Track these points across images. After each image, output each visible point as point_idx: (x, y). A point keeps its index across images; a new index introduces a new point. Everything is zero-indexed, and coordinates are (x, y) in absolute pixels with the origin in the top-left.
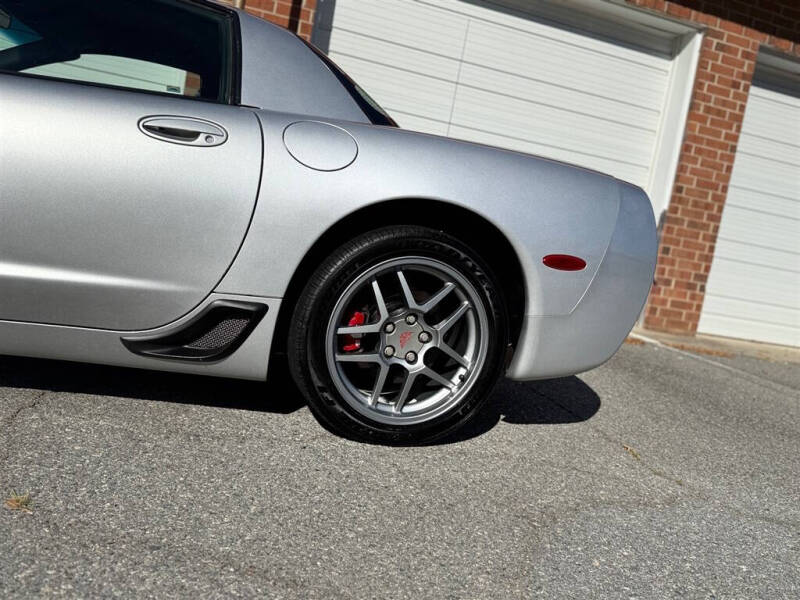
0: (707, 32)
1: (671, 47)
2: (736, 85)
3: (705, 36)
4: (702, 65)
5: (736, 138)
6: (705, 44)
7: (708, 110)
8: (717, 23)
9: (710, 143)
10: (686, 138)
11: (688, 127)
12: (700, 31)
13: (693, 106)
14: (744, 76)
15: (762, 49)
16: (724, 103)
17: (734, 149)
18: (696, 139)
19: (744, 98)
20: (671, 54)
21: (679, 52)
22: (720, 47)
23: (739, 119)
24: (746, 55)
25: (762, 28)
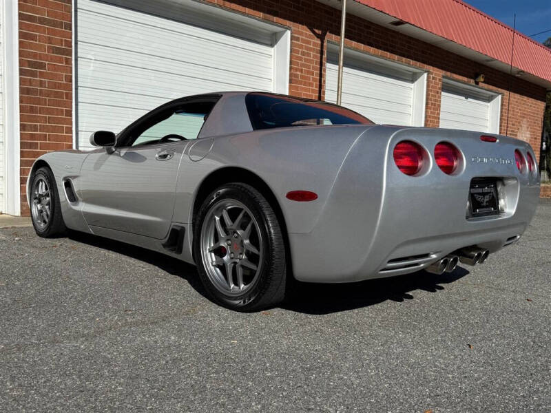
0: (429, 73)
1: (412, 78)
2: (438, 93)
3: (428, 74)
4: (428, 86)
5: (439, 114)
6: (428, 77)
7: (432, 104)
8: (431, 69)
9: (434, 117)
10: (426, 117)
11: (426, 112)
12: (426, 72)
13: (427, 104)
14: (439, 88)
15: (443, 77)
16: (435, 100)
17: (439, 119)
18: (430, 117)
19: (440, 97)
20: (413, 81)
21: (416, 80)
22: (433, 78)
23: (439, 106)
24: (440, 80)
25: (442, 68)
